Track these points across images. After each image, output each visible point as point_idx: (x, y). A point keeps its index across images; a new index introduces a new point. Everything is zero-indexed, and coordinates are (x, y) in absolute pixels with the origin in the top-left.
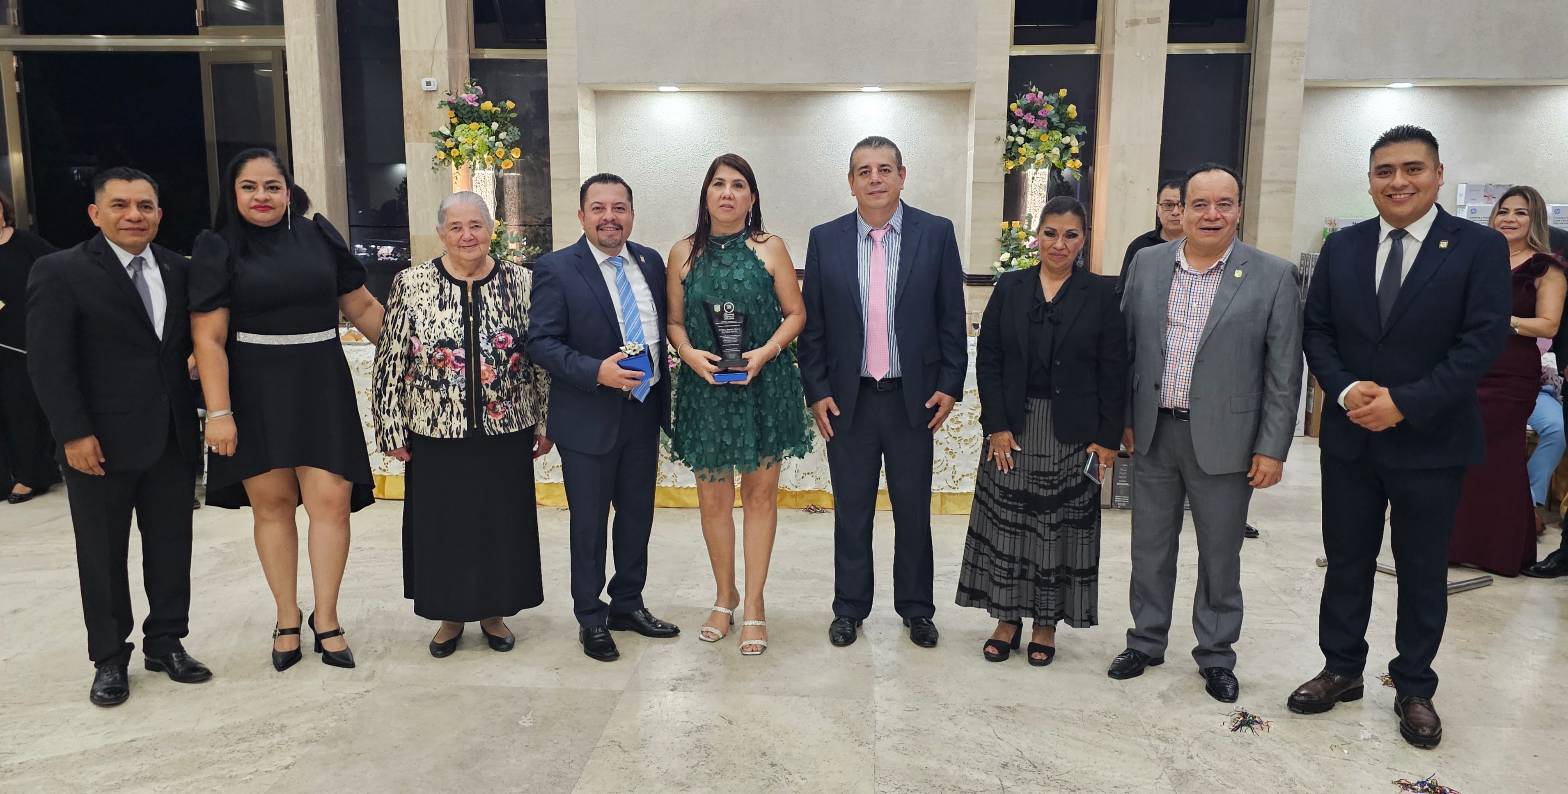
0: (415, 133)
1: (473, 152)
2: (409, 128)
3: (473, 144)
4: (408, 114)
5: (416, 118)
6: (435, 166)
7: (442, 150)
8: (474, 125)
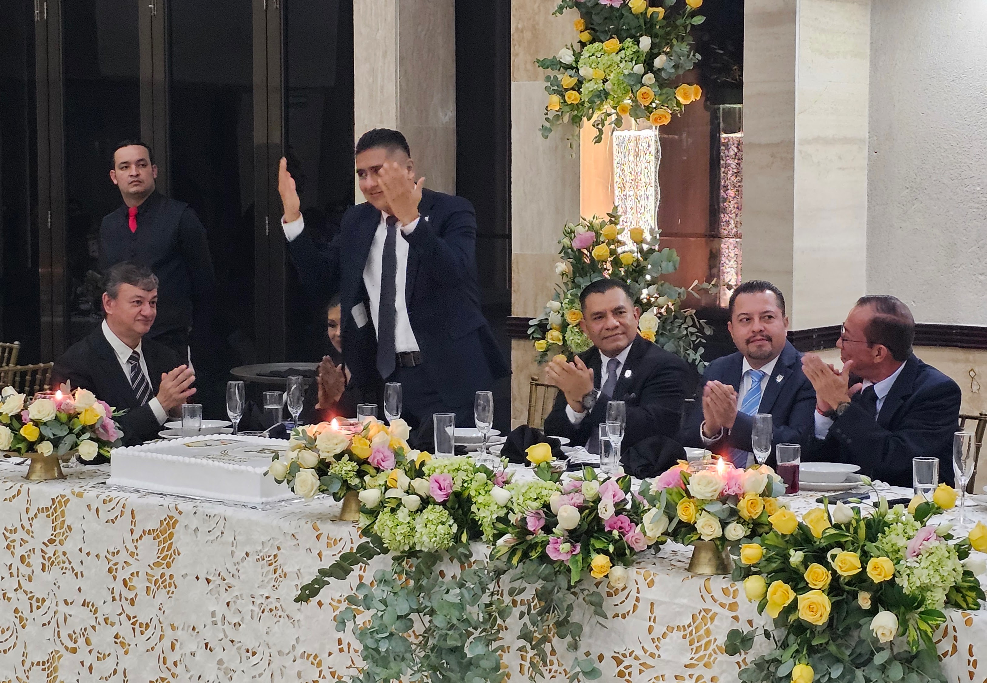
0: (525, 64)
1: (603, 95)
2: (517, 55)
3: (605, 81)
4: (517, 28)
5: (528, 35)
6: (547, 125)
7: (556, 92)
8: (613, 43)
